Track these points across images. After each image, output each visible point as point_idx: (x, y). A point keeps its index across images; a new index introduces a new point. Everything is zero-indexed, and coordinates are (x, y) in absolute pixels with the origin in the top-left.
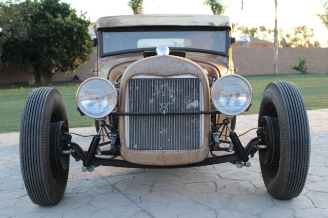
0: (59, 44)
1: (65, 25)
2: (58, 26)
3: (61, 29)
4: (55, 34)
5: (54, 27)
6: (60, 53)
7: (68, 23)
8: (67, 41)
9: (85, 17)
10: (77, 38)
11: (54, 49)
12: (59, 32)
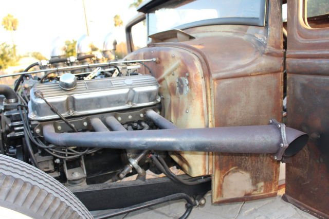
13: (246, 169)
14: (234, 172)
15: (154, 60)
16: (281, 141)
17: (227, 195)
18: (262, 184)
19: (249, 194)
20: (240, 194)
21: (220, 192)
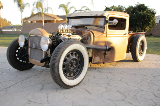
0: (140, 21)
1: (143, 14)
2: (140, 15)
3: (141, 16)
4: (139, 18)
5: (138, 15)
6: (140, 25)
7: (144, 14)
8: (143, 20)
9: (154, 11)
10: (147, 19)
11: (137, 23)
12: (140, 17)
13: (99, 56)
14: (97, 56)
15: (80, 32)
16: (107, 48)
17: (95, 62)
18: (101, 60)
19: (99, 62)
20: (97, 62)
21: (94, 61)
